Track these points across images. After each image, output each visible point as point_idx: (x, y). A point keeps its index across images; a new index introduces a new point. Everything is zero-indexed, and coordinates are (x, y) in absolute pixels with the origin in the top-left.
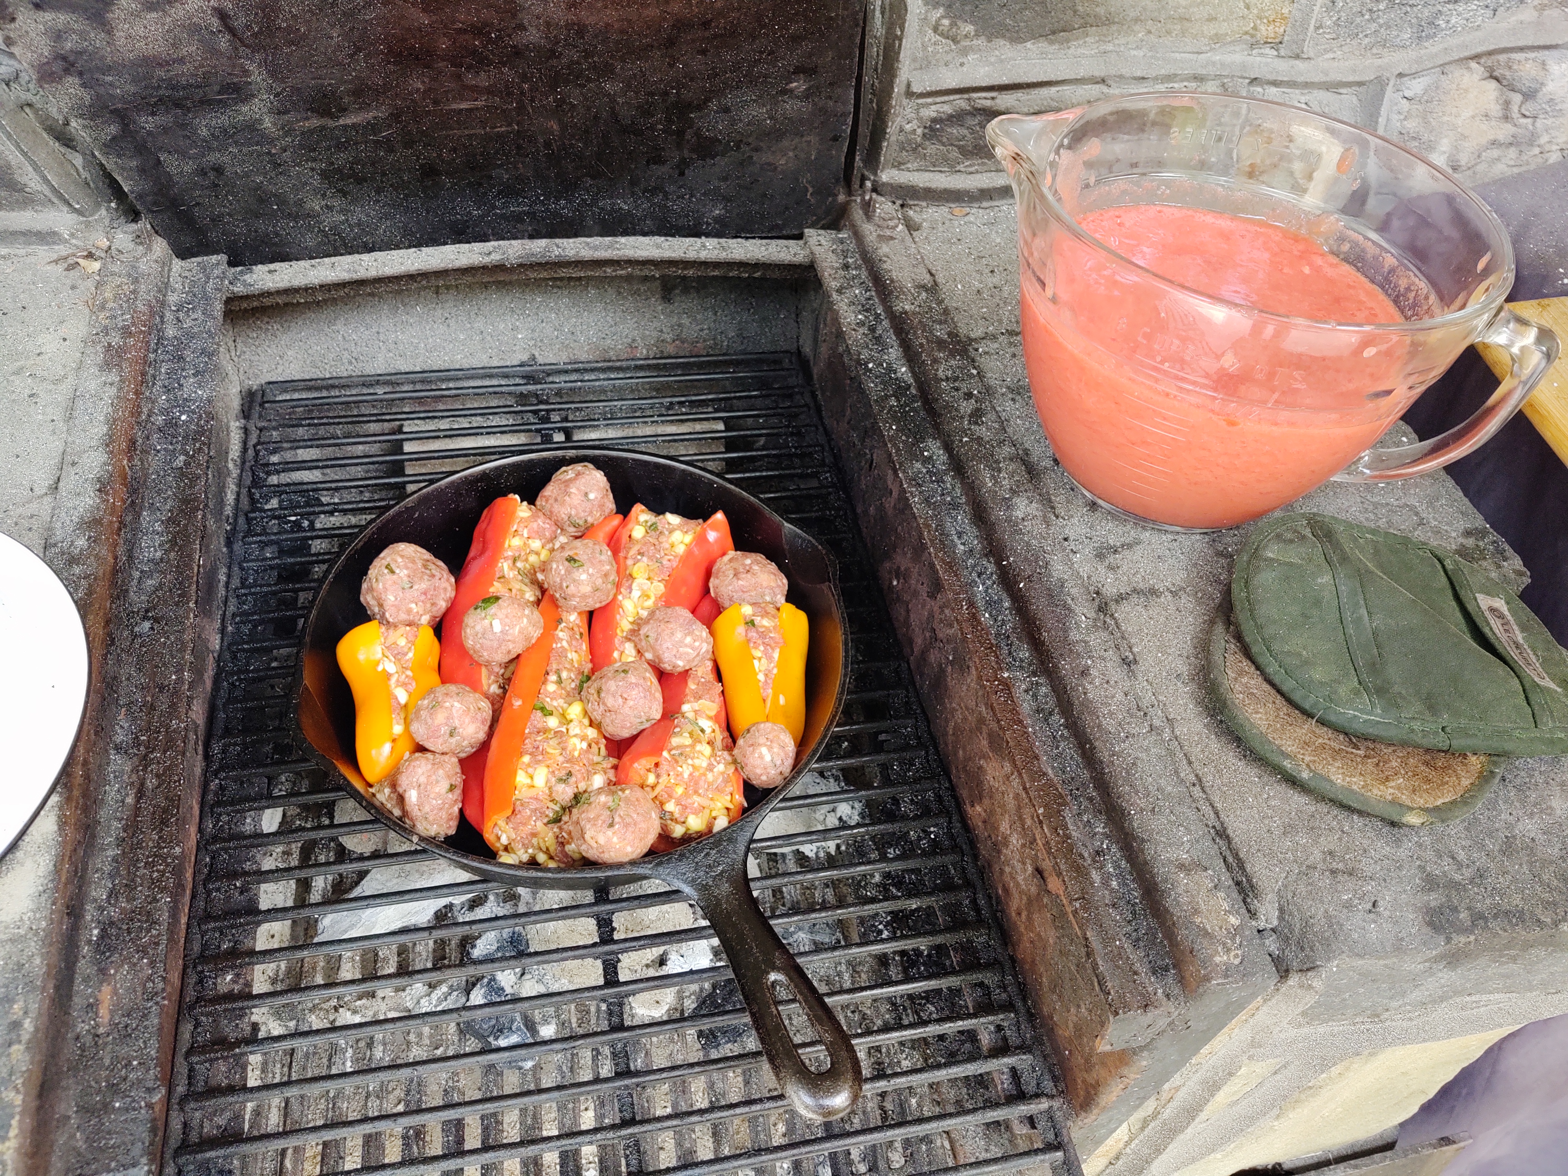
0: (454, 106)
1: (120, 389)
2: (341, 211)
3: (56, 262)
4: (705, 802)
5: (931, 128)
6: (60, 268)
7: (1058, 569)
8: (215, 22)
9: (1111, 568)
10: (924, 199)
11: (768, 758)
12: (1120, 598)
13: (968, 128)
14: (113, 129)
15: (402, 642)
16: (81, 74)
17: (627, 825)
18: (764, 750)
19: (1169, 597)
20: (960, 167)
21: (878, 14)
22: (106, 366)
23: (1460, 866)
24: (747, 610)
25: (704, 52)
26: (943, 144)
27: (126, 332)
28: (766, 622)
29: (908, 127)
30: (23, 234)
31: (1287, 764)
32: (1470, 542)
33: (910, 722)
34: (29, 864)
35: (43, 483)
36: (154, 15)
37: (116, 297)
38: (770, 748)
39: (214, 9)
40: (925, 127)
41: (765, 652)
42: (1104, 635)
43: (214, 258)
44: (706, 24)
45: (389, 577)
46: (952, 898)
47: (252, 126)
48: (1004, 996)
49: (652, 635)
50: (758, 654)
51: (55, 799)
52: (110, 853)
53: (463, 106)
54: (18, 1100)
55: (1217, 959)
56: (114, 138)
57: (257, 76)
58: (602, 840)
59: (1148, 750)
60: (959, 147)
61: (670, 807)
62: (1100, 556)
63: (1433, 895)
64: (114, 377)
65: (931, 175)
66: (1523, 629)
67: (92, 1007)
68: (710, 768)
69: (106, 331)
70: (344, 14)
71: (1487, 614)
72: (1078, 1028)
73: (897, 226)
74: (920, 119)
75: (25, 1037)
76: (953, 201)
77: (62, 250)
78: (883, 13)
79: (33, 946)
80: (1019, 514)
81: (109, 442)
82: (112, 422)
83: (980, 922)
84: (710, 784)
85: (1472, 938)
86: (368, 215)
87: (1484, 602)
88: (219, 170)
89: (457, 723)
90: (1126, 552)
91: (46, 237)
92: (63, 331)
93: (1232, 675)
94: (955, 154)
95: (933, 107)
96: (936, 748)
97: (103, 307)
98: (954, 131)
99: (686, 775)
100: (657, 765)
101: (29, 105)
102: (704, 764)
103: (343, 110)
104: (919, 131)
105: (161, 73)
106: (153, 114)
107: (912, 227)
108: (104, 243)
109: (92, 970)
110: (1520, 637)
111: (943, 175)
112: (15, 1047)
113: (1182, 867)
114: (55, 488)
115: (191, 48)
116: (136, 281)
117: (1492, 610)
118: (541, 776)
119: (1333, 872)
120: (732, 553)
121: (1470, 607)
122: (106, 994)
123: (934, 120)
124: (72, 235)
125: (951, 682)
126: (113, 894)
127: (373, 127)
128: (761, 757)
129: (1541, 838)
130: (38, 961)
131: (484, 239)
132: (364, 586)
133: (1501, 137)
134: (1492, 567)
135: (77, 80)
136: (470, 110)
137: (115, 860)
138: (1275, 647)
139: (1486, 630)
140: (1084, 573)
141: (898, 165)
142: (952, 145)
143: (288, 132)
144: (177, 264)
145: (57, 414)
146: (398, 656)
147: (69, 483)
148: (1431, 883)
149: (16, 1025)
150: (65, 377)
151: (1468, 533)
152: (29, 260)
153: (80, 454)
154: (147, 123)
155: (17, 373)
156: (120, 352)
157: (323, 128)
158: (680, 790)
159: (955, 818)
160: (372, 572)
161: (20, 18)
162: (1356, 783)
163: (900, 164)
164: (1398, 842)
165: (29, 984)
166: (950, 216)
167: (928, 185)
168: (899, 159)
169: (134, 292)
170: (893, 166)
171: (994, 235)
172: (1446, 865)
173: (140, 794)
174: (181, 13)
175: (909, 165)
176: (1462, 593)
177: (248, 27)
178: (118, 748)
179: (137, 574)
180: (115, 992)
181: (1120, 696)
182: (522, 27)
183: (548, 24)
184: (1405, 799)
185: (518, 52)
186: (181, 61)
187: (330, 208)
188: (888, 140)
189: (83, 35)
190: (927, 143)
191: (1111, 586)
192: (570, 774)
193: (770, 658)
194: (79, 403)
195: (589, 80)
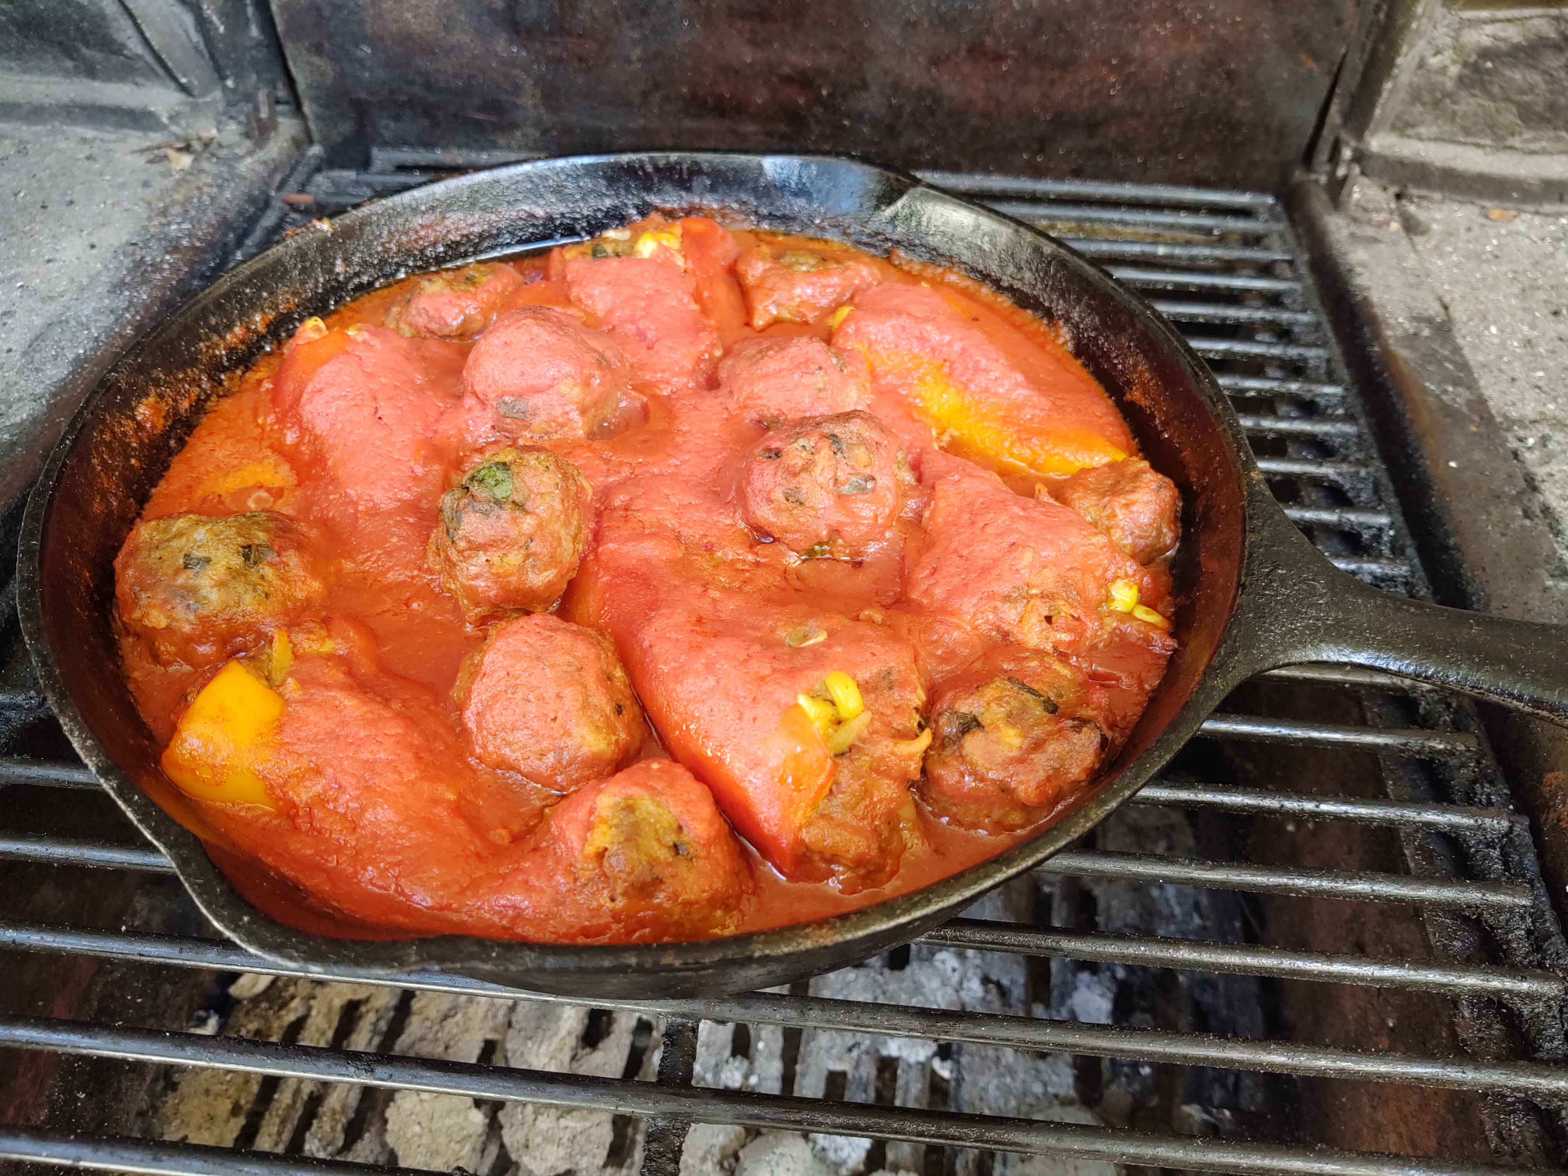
3: (143, 152)
5: (1476, 68)
6: (144, 160)
10: (1441, 187)
13: (1545, 72)
20: (1515, 142)
22: (121, 286)
26: (1492, 97)
29: (1434, 62)
40: (1465, 64)
60: (1519, 105)
64: (121, 302)
65: (1459, 149)
73: (1388, 223)
74: (1458, 48)
76: (1490, 197)
77: (155, 137)
91: (141, 119)
92: (98, 236)
94: (1510, 116)
95: (1489, 29)
98: (1517, 76)
104: (1454, 70)
107: (1411, 227)
111: (1480, 152)
123: (1485, 53)
124: (172, 120)
141: (1402, 127)
142: (1508, 99)
152: (116, 147)
163: (1408, 125)
166: (1482, 220)
167: (1452, 164)
168: (1407, 117)
170: (1394, 128)
175: (1422, 130)
188: (1395, 78)
190: (1463, 93)
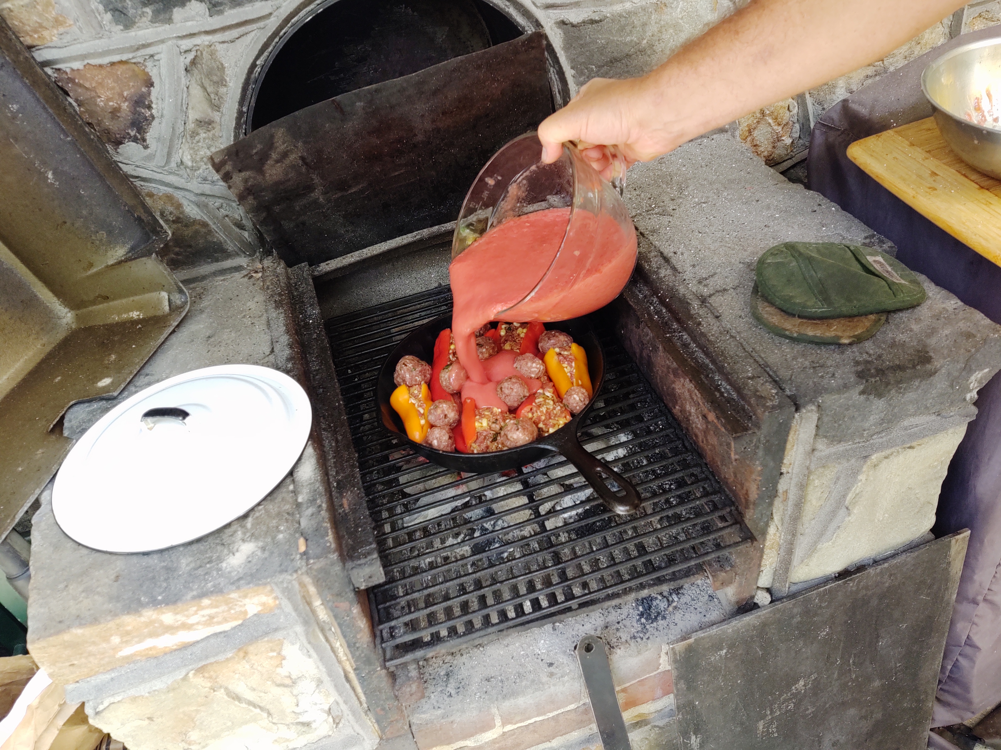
0: (393, 175)
1: (285, 314)
2: (352, 232)
3: (244, 277)
4: (555, 422)
6: (246, 279)
7: (682, 290)
8: (300, 162)
9: (705, 286)
11: (578, 399)
12: (710, 296)
14: (264, 214)
15: (416, 392)
16: (254, 194)
17: (524, 429)
18: (575, 396)
19: (732, 290)
21: (558, 95)
22: (277, 307)
23: (870, 355)
24: (557, 350)
25: (488, 127)
27: (280, 295)
28: (566, 353)
30: (229, 269)
31: (787, 333)
32: (868, 241)
33: (641, 385)
34: (307, 463)
35: (267, 351)
36: (279, 164)
37: (272, 284)
38: (578, 395)
39: (300, 157)
41: (568, 364)
42: (706, 309)
43: (303, 264)
44: (487, 115)
45: (405, 368)
46: (673, 445)
47: (316, 201)
48: (704, 476)
49: (519, 367)
50: (565, 365)
51: (310, 442)
52: (332, 460)
53: (397, 173)
54: (329, 525)
55: (768, 404)
56: (265, 219)
57: (317, 180)
58: (515, 436)
59: (730, 344)
61: (541, 425)
62: (700, 282)
63: (859, 367)
64: (281, 310)
66: (891, 265)
67: (341, 505)
68: (554, 409)
69: (272, 296)
70: (347, 147)
71: (873, 263)
72: (735, 474)
75: (325, 509)
77: (245, 272)
78: (560, 94)
79: (318, 485)
80: (662, 275)
81: (288, 332)
82: (286, 325)
83: (687, 450)
84: (556, 415)
85: (878, 378)
86: (363, 231)
87: (870, 259)
88: (303, 224)
89: (446, 413)
90: (711, 279)
91: (238, 269)
92: (256, 300)
93: (760, 309)
96: (655, 392)
97: (268, 288)
99: (544, 411)
100: (531, 409)
101: (227, 216)
102: (551, 407)
103: (350, 187)
105: (281, 187)
106: (279, 205)
108: (261, 266)
109: (338, 495)
110: (889, 269)
112: (322, 512)
113: (749, 378)
114: (272, 351)
115: (292, 175)
116: (277, 276)
117: (875, 261)
118: (485, 423)
119: (814, 368)
120: (545, 332)
121: (863, 261)
122: (345, 501)
124: (248, 266)
125: (653, 359)
126: (337, 473)
127: (362, 191)
128: (574, 399)
129: (907, 340)
130: (321, 488)
131: (411, 231)
132: (395, 375)
133: (870, 74)
134: (878, 248)
135: (252, 197)
136: (399, 175)
137: (334, 463)
138: (777, 294)
139: (872, 268)
140: (694, 290)
143: (329, 201)
144: (289, 270)
145: (265, 327)
146: (416, 397)
147: (277, 348)
148: (857, 363)
149: (320, 506)
150: (262, 315)
151: (866, 238)
152: (233, 279)
153: (278, 338)
154: (277, 209)
155: (244, 317)
156: (280, 301)
157: (342, 196)
158: (543, 418)
159: (669, 416)
160: (398, 368)
161: (234, 177)
162: (818, 333)
164: (843, 353)
165: (320, 494)
169: (278, 280)
171: (633, 175)
172: (865, 356)
173: (337, 441)
174: (288, 161)
176: (859, 257)
177: (312, 161)
178: (324, 430)
179: (312, 375)
180: (348, 500)
181: (715, 328)
182: (415, 135)
183: (425, 131)
184: (840, 334)
185: (415, 146)
186: (289, 180)
187: (348, 231)
189: (254, 178)
191: (706, 291)
192: (497, 420)
193: (571, 367)
194: (271, 322)
195: (445, 150)
